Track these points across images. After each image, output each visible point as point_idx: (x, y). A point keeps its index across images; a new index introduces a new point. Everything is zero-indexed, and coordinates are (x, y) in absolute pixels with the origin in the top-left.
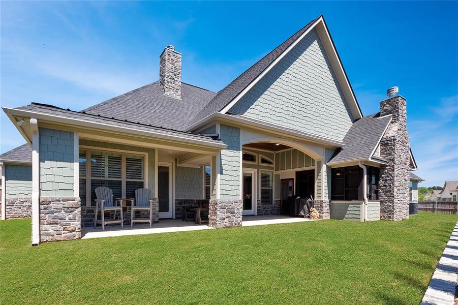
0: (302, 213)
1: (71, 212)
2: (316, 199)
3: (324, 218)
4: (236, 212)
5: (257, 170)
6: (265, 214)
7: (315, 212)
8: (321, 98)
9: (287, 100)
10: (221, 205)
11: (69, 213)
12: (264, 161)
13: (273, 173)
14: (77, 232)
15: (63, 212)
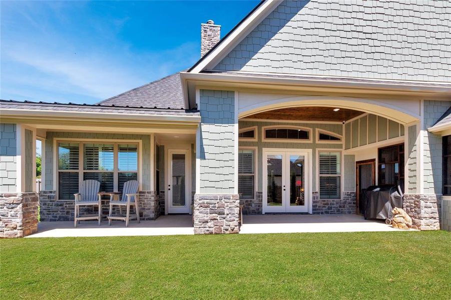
0: (382, 215)
1: (12, 208)
2: (407, 192)
3: (423, 228)
4: (226, 212)
5: (311, 150)
6: (327, 213)
7: (402, 216)
8: (412, 13)
9: (328, 33)
10: (201, 202)
11: (10, 210)
12: (323, 137)
13: (341, 152)
14: (18, 230)
15: (5, 208)
